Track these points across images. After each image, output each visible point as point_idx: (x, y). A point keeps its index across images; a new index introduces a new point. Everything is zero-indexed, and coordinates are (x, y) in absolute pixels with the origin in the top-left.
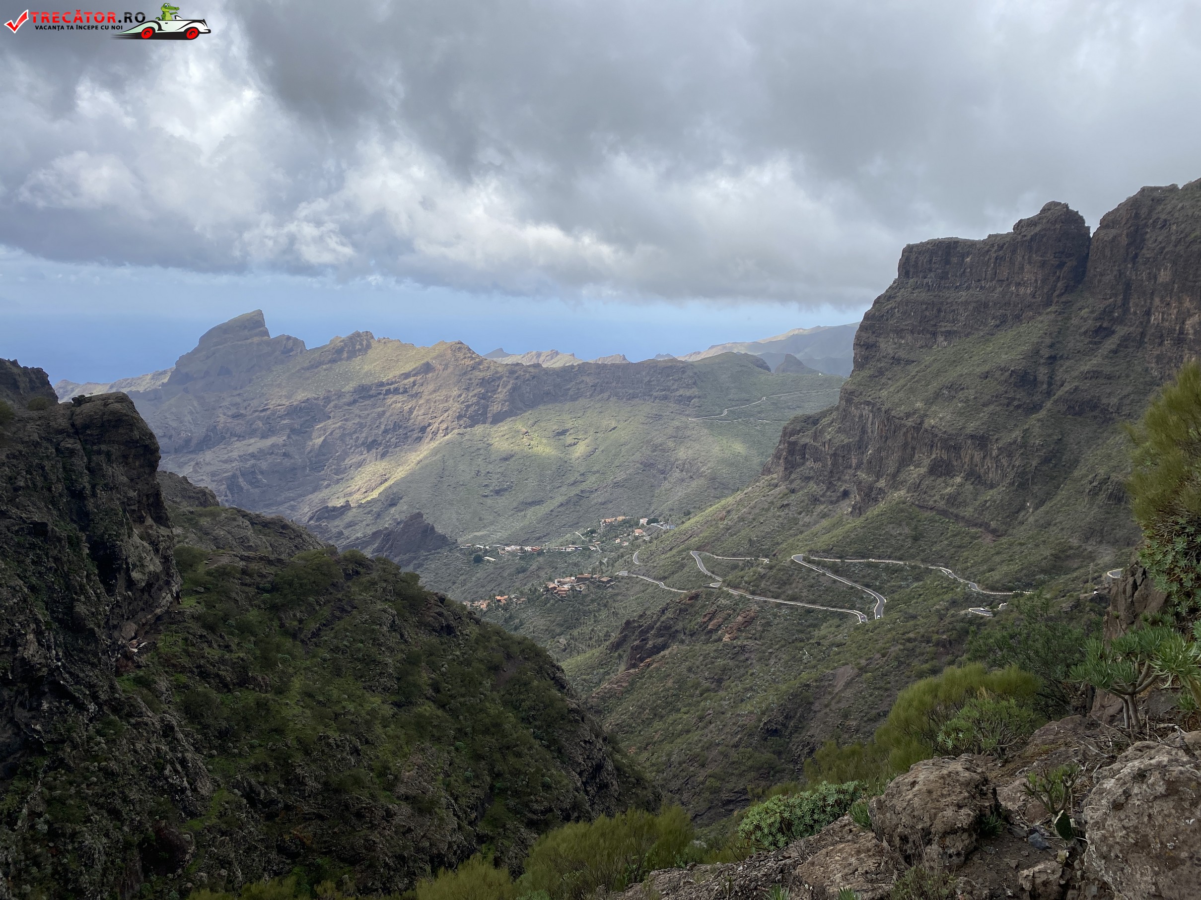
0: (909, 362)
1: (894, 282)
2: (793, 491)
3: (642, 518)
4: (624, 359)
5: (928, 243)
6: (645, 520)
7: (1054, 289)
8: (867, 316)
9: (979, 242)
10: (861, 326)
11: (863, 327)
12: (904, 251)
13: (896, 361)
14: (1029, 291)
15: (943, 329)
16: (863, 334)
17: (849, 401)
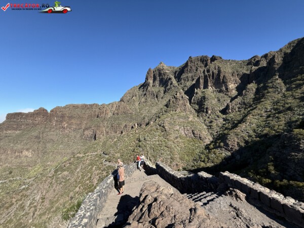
0: (9, 136)
7: (42, 121)
14: (37, 122)
15: (18, 129)
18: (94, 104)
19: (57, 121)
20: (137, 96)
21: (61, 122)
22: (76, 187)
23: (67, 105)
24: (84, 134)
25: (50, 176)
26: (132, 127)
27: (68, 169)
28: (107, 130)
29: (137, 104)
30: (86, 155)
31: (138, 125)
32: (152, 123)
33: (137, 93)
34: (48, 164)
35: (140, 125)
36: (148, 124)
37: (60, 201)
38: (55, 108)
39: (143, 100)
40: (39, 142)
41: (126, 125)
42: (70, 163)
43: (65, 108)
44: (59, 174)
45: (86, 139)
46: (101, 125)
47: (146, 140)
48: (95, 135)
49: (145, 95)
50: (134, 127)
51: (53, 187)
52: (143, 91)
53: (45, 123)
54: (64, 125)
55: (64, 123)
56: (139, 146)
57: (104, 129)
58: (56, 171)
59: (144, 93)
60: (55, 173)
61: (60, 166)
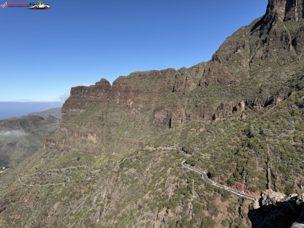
0: (75, 116)
1: (70, 96)
2: (48, 152)
5: (77, 87)
7: (105, 98)
8: (64, 105)
9: (88, 87)
11: (63, 108)
12: (71, 89)
13: (72, 116)
14: (100, 98)
15: (82, 107)
17: (61, 126)
18: (168, 70)
19: (120, 97)
20: (247, 46)
21: (126, 98)
22: (145, 193)
23: (131, 74)
24: (154, 118)
25: (116, 170)
26: (235, 109)
27: (135, 166)
28: (188, 112)
29: (245, 63)
30: (158, 149)
31: (246, 104)
32: (279, 100)
33: (247, 41)
34: (113, 154)
35: (250, 105)
36: (269, 103)
37: (127, 207)
38: (118, 79)
39: (260, 53)
40: (103, 125)
41: (222, 105)
42: (137, 158)
43: (129, 77)
44: (126, 171)
45: (158, 126)
46: (179, 104)
47: (264, 135)
48: (170, 120)
49: (264, 42)
50: (238, 107)
51: (118, 186)
52: (261, 34)
53: (108, 99)
54: (129, 103)
55: (130, 100)
56: (249, 146)
57: (183, 110)
58: (122, 166)
59: (263, 38)
60: (120, 168)
61: (126, 160)
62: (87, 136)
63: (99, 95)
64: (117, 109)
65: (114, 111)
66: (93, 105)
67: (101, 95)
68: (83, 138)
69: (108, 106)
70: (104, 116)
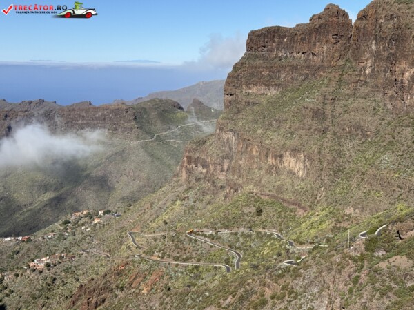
0: (254, 104)
1: (245, 55)
2: (191, 188)
3: (101, 210)
4: (90, 104)
5: (262, 30)
6: (103, 212)
7: (333, 57)
8: (229, 77)
9: (291, 29)
10: (226, 82)
11: (227, 83)
12: (249, 35)
13: (248, 103)
14: (319, 59)
15: (273, 83)
16: (228, 87)
17: (221, 129)
21: (393, 59)
25: (355, 254)
34: (347, 212)
38: (374, 5)
40: (324, 132)
44: (383, 260)
53: (341, 63)
55: (404, 64)
58: (371, 245)
60: (367, 249)
61: (384, 230)
62: (281, 157)
63: (317, 50)
64: (364, 90)
65: (354, 95)
66: (301, 78)
67: (324, 49)
68: (271, 160)
69: (340, 81)
70: (329, 107)
